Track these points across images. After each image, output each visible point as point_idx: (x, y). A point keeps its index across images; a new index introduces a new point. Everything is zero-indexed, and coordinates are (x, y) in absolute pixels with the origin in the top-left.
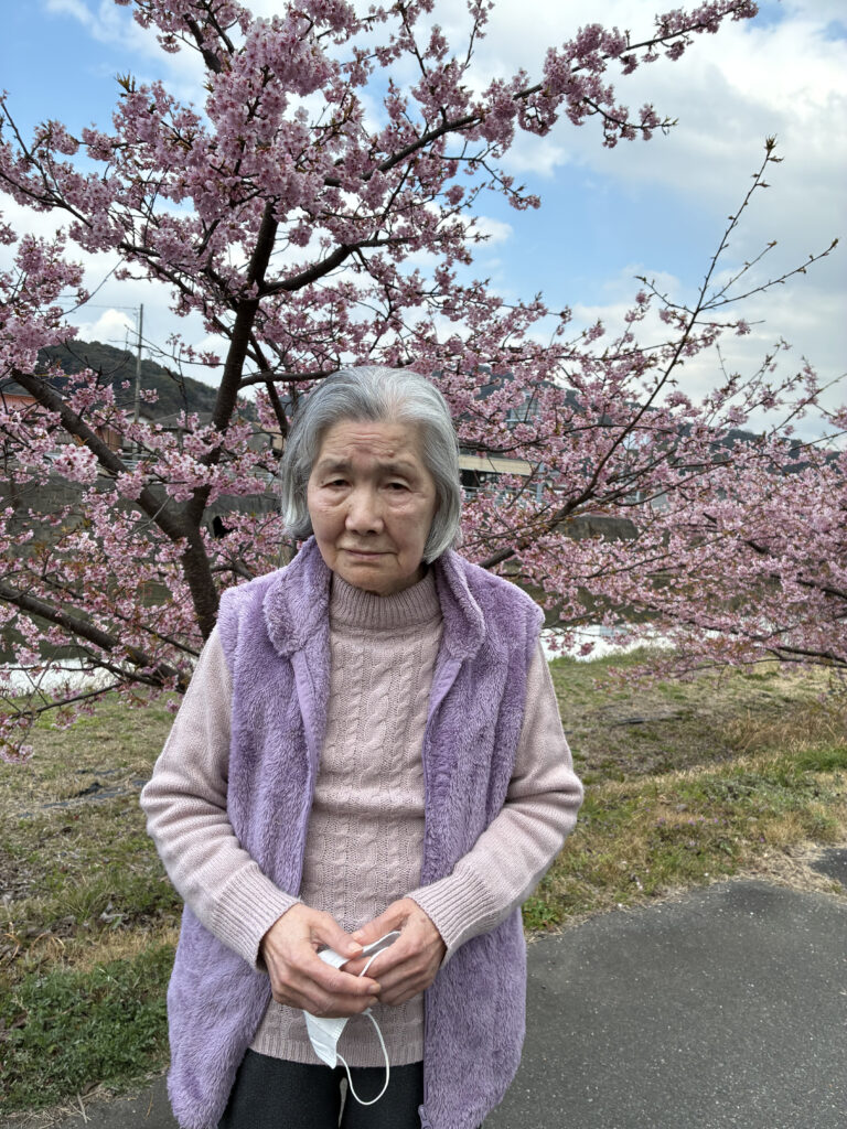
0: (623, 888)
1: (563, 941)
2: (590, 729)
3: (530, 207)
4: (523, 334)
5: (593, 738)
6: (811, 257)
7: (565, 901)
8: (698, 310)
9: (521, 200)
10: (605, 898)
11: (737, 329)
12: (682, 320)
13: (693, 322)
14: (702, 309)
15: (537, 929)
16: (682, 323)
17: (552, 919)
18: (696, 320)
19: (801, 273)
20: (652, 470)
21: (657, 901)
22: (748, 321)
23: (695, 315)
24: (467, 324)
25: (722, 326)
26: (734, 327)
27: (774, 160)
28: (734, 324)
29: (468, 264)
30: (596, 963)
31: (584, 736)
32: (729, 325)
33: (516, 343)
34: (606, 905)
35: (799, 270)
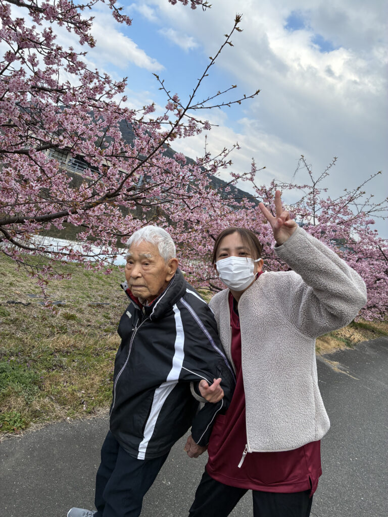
0: (75, 408)
1: (20, 442)
2: (119, 304)
3: (124, 22)
4: (112, 97)
5: (119, 309)
6: (245, 96)
7: (36, 414)
8: (187, 108)
9: (120, 16)
10: (62, 414)
11: (204, 125)
12: (179, 112)
13: (184, 114)
14: (190, 108)
15: (8, 432)
16: (179, 113)
17: (20, 427)
18: (185, 113)
19: (238, 104)
20: (153, 189)
21: (90, 417)
22: (210, 122)
23: (185, 110)
24: (80, 80)
25: (197, 121)
26: (203, 124)
27: (238, 29)
28: (203, 122)
29: (92, 47)
30: (34, 457)
31: (114, 307)
32: (201, 122)
33: (108, 101)
34: (60, 418)
35: (238, 102)
